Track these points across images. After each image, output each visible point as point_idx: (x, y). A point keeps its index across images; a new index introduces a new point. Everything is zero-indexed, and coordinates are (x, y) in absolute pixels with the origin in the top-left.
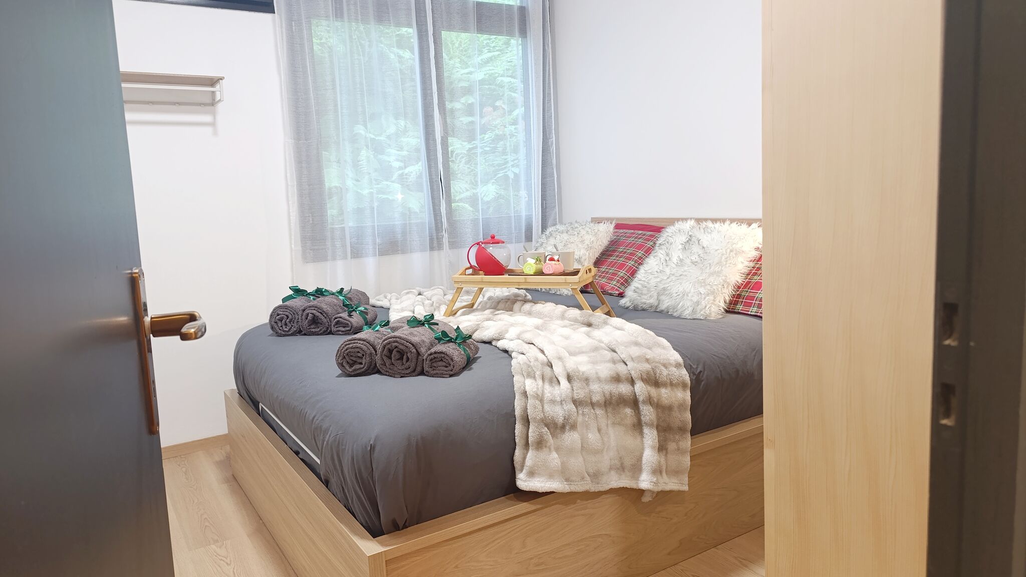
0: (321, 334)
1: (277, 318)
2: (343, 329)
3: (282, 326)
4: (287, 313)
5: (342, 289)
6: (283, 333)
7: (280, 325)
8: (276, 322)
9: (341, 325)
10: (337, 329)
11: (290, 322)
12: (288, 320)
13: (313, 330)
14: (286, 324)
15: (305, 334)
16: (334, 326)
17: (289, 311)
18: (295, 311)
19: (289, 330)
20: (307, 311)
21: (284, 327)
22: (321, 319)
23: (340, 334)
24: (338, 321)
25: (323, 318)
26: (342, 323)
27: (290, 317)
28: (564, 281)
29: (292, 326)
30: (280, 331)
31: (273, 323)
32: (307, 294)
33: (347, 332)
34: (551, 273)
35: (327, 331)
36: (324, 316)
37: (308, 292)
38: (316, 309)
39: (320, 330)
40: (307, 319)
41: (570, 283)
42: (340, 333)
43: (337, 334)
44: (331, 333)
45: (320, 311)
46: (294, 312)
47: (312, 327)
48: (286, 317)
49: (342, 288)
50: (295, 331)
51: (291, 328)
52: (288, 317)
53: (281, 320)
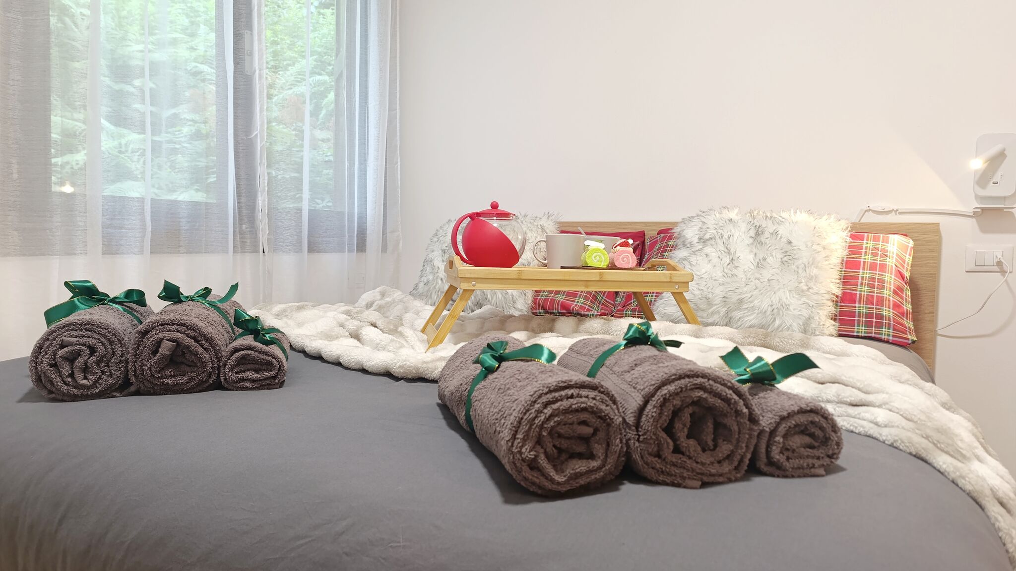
0: (190, 391)
1: (61, 353)
2: (256, 376)
3: (72, 375)
4: (91, 341)
5: (207, 291)
6: (76, 392)
7: (66, 370)
8: (54, 365)
9: (249, 366)
10: (240, 376)
11: (98, 363)
12: (94, 359)
13: (170, 381)
14: (86, 369)
15: (138, 393)
16: (232, 369)
17: (95, 336)
18: (114, 335)
19: (95, 382)
20: (155, 336)
21: (79, 376)
22: (196, 354)
23: (247, 389)
24: (244, 357)
25: (200, 350)
26: (254, 361)
27: (101, 350)
28: (668, 280)
29: (103, 373)
30: (65, 388)
31: (44, 367)
32: (109, 301)
33: (265, 383)
34: (630, 267)
35: (207, 381)
36: (202, 346)
37: (112, 297)
38: (183, 329)
39: (189, 381)
40: (155, 352)
41: (677, 283)
42: (248, 384)
43: (238, 389)
44: (218, 386)
45: (192, 333)
46: (113, 338)
47: (168, 373)
48: (88, 351)
49: (206, 288)
50: (112, 385)
51: (100, 378)
52: (93, 350)
53: (71, 359)
